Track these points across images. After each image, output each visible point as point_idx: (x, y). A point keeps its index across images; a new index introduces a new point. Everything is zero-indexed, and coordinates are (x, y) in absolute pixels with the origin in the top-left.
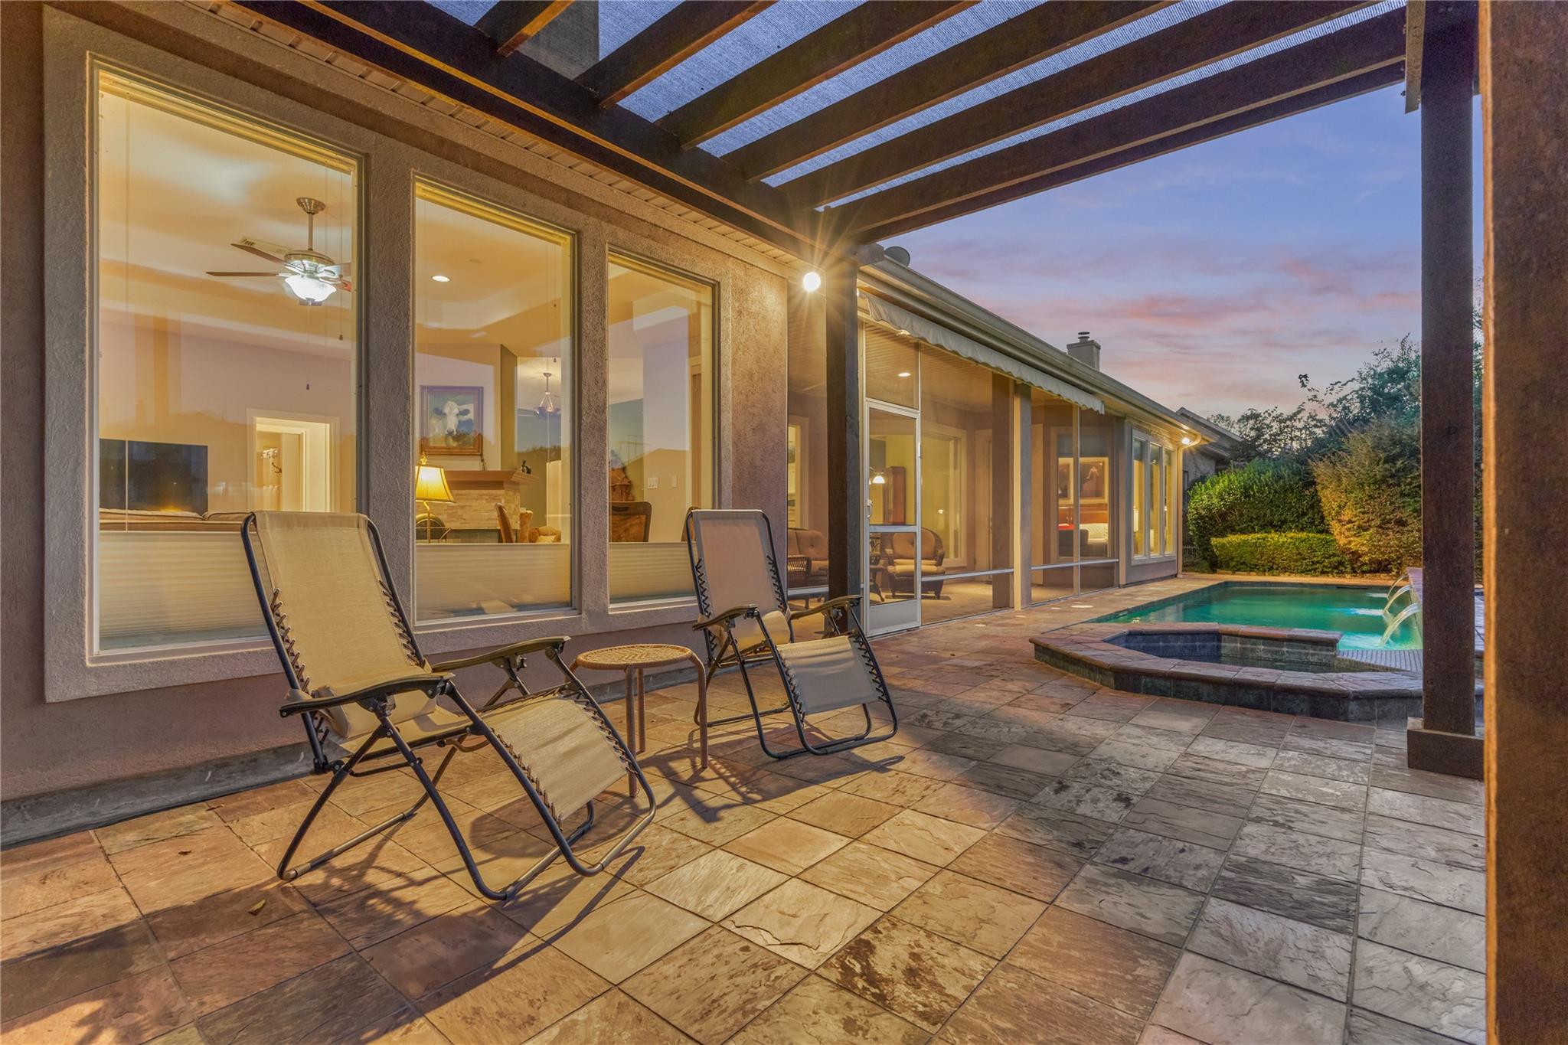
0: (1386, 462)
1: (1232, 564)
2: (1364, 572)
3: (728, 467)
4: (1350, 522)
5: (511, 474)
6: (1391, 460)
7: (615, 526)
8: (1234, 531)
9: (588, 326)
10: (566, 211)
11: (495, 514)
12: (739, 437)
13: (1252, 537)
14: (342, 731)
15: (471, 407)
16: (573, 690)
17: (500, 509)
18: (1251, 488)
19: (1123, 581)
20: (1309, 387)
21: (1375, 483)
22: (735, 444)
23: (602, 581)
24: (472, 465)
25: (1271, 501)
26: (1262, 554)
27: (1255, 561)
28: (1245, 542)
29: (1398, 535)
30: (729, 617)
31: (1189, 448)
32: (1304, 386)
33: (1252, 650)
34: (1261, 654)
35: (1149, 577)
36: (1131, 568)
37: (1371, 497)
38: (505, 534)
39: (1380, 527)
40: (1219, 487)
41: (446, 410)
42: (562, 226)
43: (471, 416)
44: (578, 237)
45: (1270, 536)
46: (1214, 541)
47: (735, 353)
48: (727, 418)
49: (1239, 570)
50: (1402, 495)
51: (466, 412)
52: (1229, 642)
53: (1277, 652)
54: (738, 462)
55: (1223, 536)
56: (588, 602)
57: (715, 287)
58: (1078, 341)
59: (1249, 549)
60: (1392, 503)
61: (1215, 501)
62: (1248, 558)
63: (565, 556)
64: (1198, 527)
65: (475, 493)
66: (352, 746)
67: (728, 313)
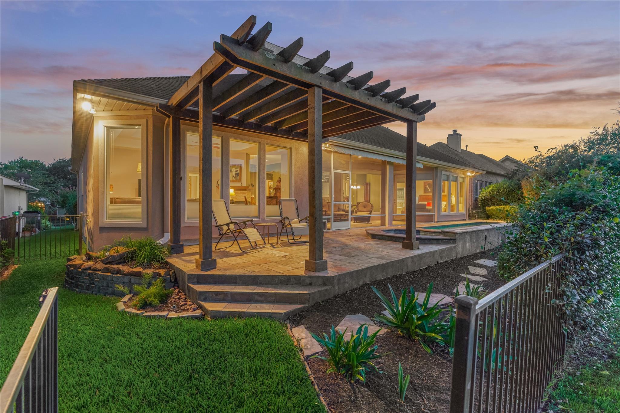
1: (493, 217)
3: (293, 188)
5: (248, 187)
7: (267, 201)
8: (494, 205)
9: (262, 161)
10: (257, 139)
11: (244, 198)
12: (296, 182)
14: (223, 230)
15: (238, 169)
16: (254, 227)
17: (245, 197)
19: (436, 220)
20: (538, 150)
22: (295, 183)
23: (264, 212)
24: (238, 185)
27: (501, 216)
28: (498, 209)
30: (284, 219)
31: (471, 176)
32: (536, 150)
35: (450, 220)
36: (440, 216)
38: (246, 203)
40: (490, 189)
41: (232, 170)
42: (257, 142)
43: (238, 172)
44: (260, 143)
46: (487, 208)
47: (295, 163)
48: (293, 178)
51: (237, 171)
54: (296, 187)
55: (490, 207)
56: (261, 217)
57: (291, 149)
58: (453, 133)
59: (499, 211)
61: (488, 194)
63: (257, 207)
64: (482, 204)
65: (239, 192)
66: (224, 232)
67: (294, 154)
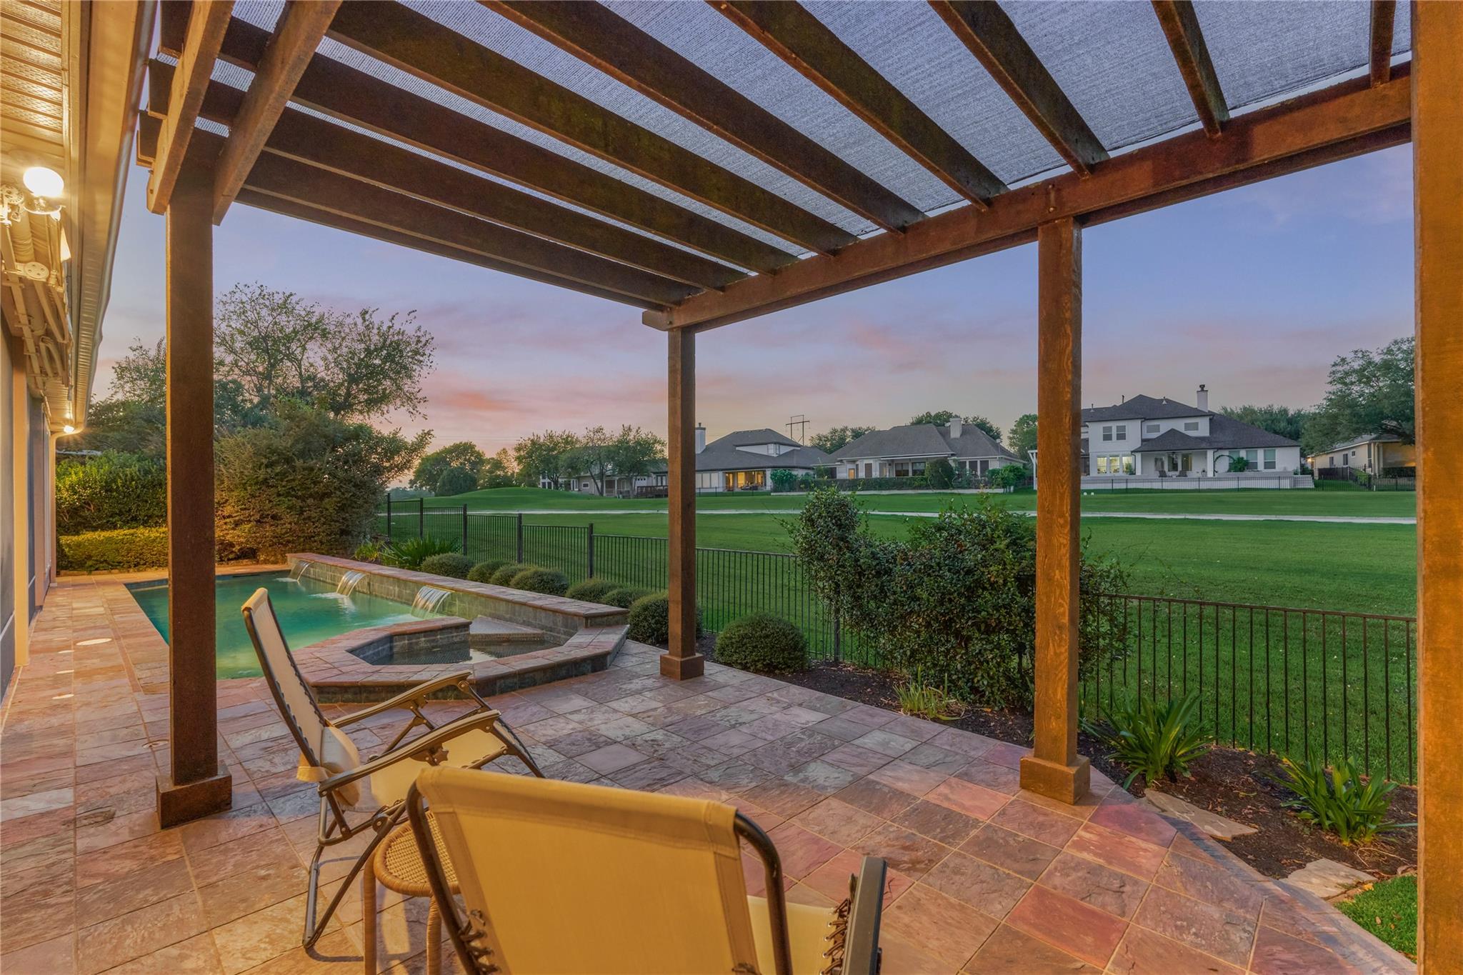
0: (267, 466)
2: (229, 560)
4: (229, 517)
6: (270, 465)
13: (117, 534)
18: (114, 481)
21: (256, 483)
25: (138, 497)
26: (129, 551)
28: (109, 539)
29: (273, 528)
31: (72, 435)
33: (417, 643)
34: (423, 645)
37: (253, 496)
39: (258, 521)
45: (138, 532)
49: (97, 569)
50: (279, 495)
52: (400, 641)
53: (433, 641)
55: (77, 533)
59: (114, 546)
60: (270, 501)
61: (65, 495)
62: (111, 556)
